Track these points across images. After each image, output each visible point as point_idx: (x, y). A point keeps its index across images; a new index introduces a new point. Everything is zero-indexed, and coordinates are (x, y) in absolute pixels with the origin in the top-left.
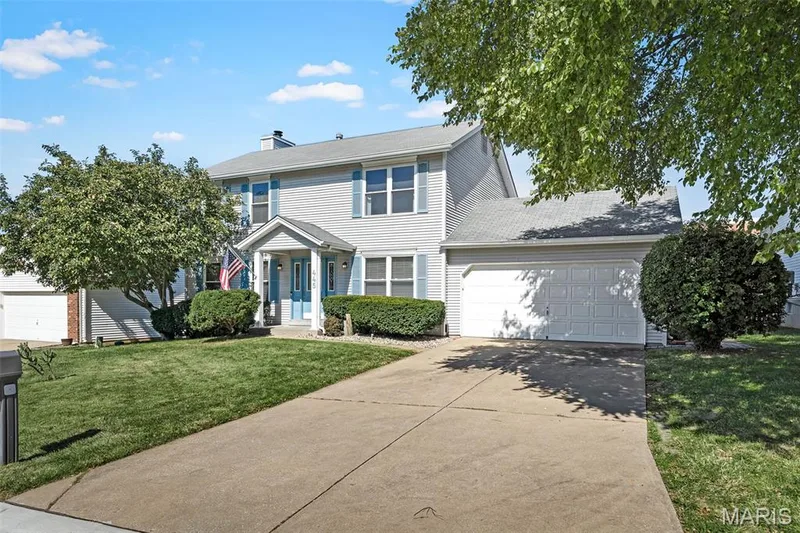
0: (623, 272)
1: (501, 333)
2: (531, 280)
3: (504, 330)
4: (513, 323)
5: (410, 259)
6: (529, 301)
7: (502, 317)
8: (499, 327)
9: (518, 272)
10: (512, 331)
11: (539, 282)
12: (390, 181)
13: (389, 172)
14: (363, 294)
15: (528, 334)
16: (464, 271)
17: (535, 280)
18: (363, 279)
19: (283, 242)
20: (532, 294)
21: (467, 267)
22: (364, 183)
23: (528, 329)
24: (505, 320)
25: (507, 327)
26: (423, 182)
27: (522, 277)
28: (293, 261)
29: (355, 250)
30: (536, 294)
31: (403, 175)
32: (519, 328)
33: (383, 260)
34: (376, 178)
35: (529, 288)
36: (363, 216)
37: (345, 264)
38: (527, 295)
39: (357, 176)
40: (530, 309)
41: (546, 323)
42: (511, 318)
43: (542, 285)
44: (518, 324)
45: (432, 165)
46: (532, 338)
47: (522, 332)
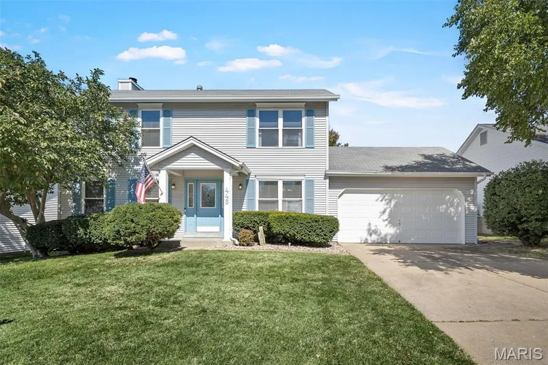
0: (448, 197)
1: (366, 239)
2: (387, 201)
3: (369, 238)
4: (375, 232)
5: (299, 183)
6: (386, 216)
7: (366, 227)
8: (365, 235)
9: (378, 196)
10: (374, 237)
11: (393, 203)
12: (281, 120)
13: (281, 113)
14: (257, 209)
15: (386, 240)
16: (340, 193)
17: (390, 201)
18: (257, 198)
19: (193, 162)
20: (388, 211)
21: (342, 191)
22: (257, 120)
23: (386, 235)
24: (369, 230)
25: (371, 235)
26: (310, 124)
27: (380, 199)
28: (187, 181)
29: (249, 174)
30: (391, 211)
31: (292, 117)
32: (379, 235)
33: (275, 183)
34: (268, 117)
35: (385, 207)
36: (257, 146)
37: (241, 185)
38: (384, 212)
39: (251, 114)
40: (387, 222)
41: (398, 231)
42: (373, 228)
43: (395, 206)
44: (379, 233)
45: (316, 112)
46: (388, 242)
47: (382, 238)
